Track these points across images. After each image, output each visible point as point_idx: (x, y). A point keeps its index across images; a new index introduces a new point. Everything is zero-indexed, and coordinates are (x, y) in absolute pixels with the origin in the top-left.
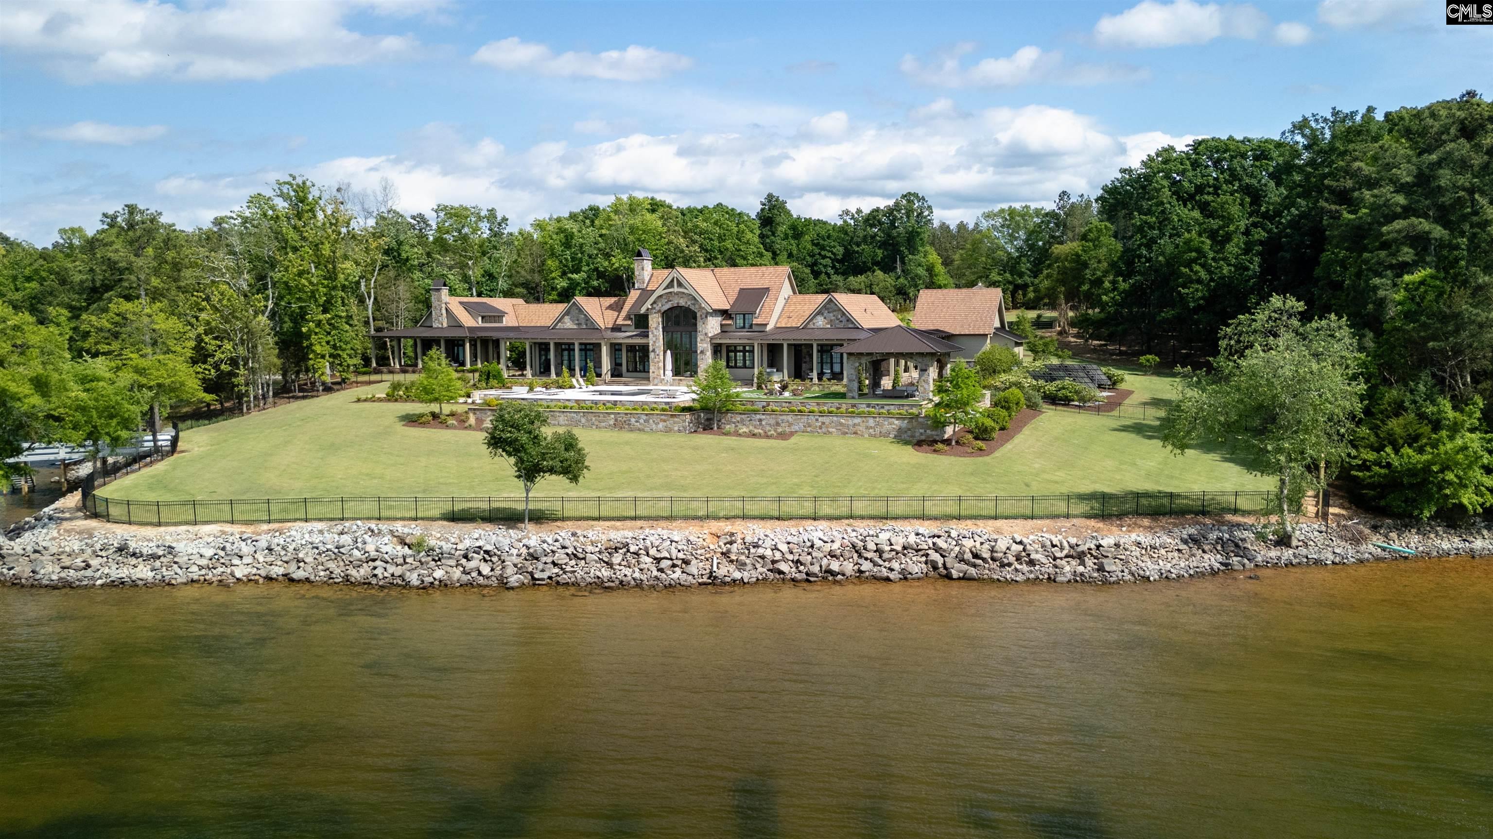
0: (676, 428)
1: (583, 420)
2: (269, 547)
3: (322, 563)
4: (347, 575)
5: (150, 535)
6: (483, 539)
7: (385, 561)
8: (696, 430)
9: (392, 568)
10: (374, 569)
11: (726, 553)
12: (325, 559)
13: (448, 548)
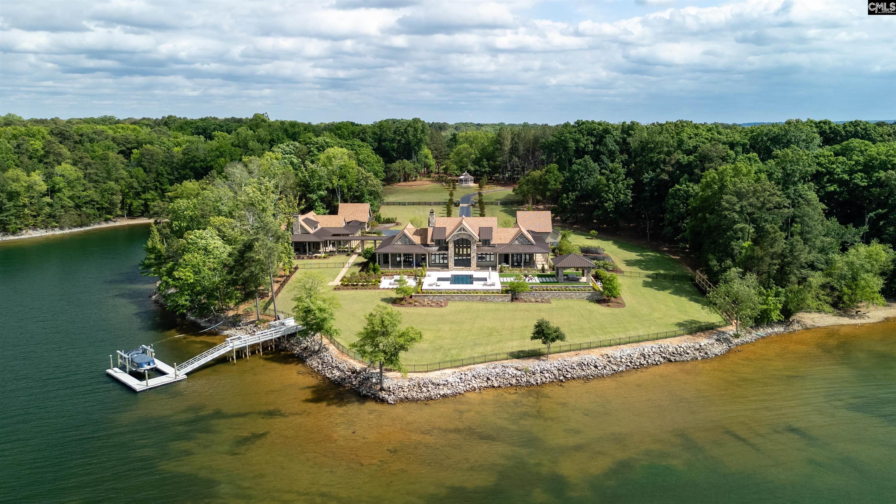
0: (507, 300)
2: (473, 376)
3: (497, 380)
4: (509, 383)
5: (436, 377)
6: (541, 365)
7: (518, 377)
8: (512, 300)
9: (523, 379)
10: (518, 380)
11: (610, 362)
12: (497, 378)
13: (533, 370)
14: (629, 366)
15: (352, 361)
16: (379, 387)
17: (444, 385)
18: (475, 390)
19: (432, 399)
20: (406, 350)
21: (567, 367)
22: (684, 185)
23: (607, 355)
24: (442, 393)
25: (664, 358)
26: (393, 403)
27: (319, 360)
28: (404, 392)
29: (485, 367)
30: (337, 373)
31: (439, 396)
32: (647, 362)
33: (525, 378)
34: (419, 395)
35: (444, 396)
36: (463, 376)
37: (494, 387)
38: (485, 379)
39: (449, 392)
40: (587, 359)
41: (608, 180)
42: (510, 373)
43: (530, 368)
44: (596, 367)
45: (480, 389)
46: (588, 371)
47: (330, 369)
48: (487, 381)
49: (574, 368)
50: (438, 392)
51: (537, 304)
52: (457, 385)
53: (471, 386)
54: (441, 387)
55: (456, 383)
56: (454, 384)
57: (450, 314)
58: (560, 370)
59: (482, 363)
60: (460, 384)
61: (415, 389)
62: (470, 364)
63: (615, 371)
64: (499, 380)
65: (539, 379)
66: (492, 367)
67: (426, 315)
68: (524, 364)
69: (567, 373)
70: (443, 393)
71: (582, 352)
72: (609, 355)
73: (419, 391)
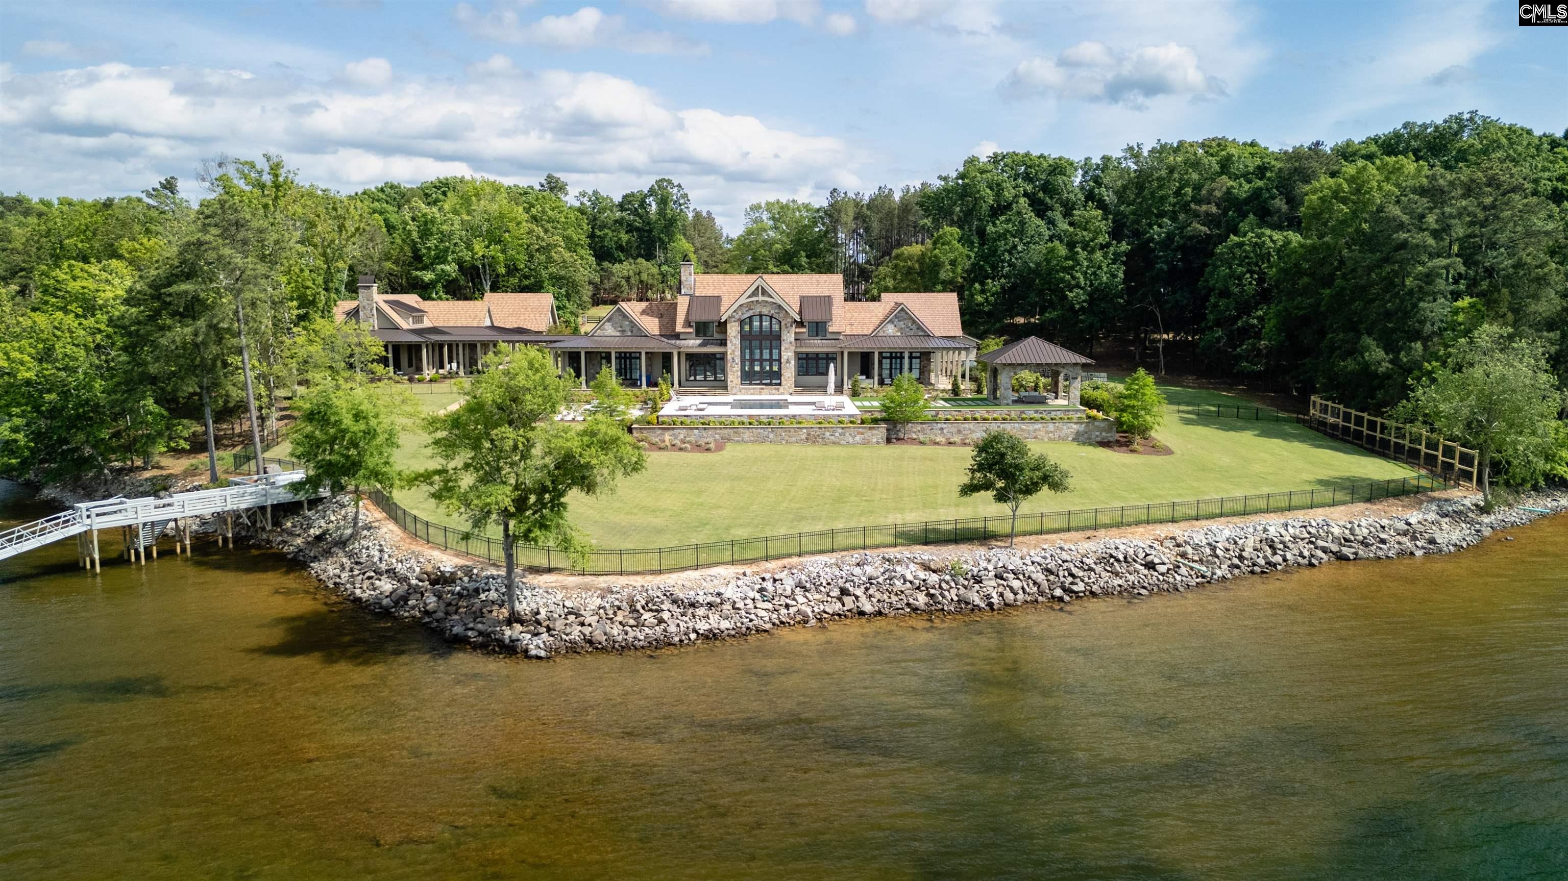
0: (875, 440)
1: (771, 436)
2: (800, 585)
3: (871, 596)
4: (908, 605)
5: (687, 584)
6: (994, 559)
7: (934, 588)
8: (889, 441)
9: (946, 593)
10: (932, 596)
11: (1183, 555)
12: (871, 591)
13: (976, 570)
14: (1238, 567)
15: (436, 555)
16: (505, 612)
17: (710, 605)
18: (806, 622)
19: (670, 644)
20: (588, 486)
21: (1071, 566)
22: (1250, 234)
23: (1174, 538)
24: (702, 626)
25: (1325, 550)
26: (543, 653)
27: (344, 560)
28: (582, 624)
29: (833, 561)
30: (386, 585)
31: (693, 636)
32: (1285, 560)
33: (954, 592)
34: (631, 634)
35: (711, 636)
36: (769, 585)
37: (862, 613)
38: (836, 593)
39: (725, 625)
40: (1122, 547)
41: (1071, 245)
42: (909, 577)
43: (965, 566)
44: (1150, 566)
45: (820, 620)
46: (1131, 578)
47: (369, 578)
48: (840, 599)
49: (1093, 570)
50: (690, 625)
51: (952, 448)
52: (751, 606)
53: (792, 610)
54: (701, 612)
55: (749, 601)
56: (740, 605)
57: (730, 463)
58: (1050, 571)
59: (822, 552)
60: (760, 604)
61: (620, 617)
62: (790, 556)
63: (1203, 577)
64: (878, 595)
65: (994, 595)
66: (854, 561)
67: (667, 465)
68: (946, 555)
69: (1070, 579)
70: (707, 627)
71: (1102, 533)
72: (1180, 540)
73: (632, 622)
